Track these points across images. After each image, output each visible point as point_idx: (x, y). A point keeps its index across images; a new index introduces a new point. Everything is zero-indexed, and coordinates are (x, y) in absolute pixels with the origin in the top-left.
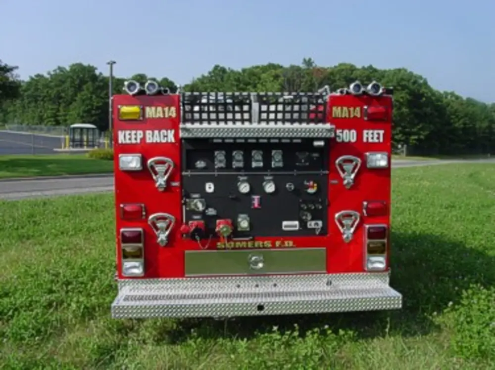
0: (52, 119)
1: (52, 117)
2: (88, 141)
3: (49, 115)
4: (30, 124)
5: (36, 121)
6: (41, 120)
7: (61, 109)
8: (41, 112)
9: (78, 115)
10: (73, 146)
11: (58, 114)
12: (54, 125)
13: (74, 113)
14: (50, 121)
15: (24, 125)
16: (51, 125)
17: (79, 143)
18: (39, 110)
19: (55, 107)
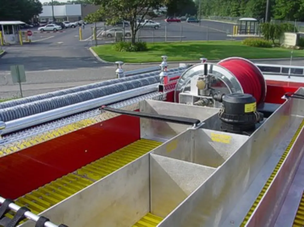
0: (235, 12)
1: (235, 11)
2: (250, 30)
3: (234, 9)
4: (222, 16)
5: (226, 14)
6: (229, 13)
7: (241, 6)
8: (229, 7)
9: (251, 9)
10: (240, 33)
11: (239, 9)
12: (237, 16)
13: (248, 8)
14: (234, 14)
15: (219, 16)
16: (235, 16)
17: (244, 31)
18: (228, 6)
19: (238, 4)
